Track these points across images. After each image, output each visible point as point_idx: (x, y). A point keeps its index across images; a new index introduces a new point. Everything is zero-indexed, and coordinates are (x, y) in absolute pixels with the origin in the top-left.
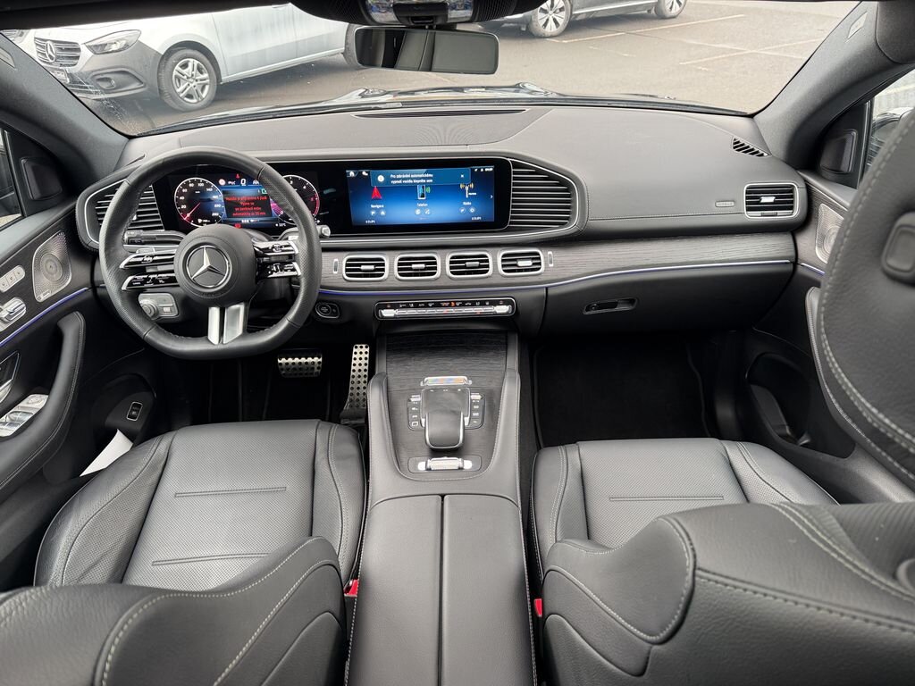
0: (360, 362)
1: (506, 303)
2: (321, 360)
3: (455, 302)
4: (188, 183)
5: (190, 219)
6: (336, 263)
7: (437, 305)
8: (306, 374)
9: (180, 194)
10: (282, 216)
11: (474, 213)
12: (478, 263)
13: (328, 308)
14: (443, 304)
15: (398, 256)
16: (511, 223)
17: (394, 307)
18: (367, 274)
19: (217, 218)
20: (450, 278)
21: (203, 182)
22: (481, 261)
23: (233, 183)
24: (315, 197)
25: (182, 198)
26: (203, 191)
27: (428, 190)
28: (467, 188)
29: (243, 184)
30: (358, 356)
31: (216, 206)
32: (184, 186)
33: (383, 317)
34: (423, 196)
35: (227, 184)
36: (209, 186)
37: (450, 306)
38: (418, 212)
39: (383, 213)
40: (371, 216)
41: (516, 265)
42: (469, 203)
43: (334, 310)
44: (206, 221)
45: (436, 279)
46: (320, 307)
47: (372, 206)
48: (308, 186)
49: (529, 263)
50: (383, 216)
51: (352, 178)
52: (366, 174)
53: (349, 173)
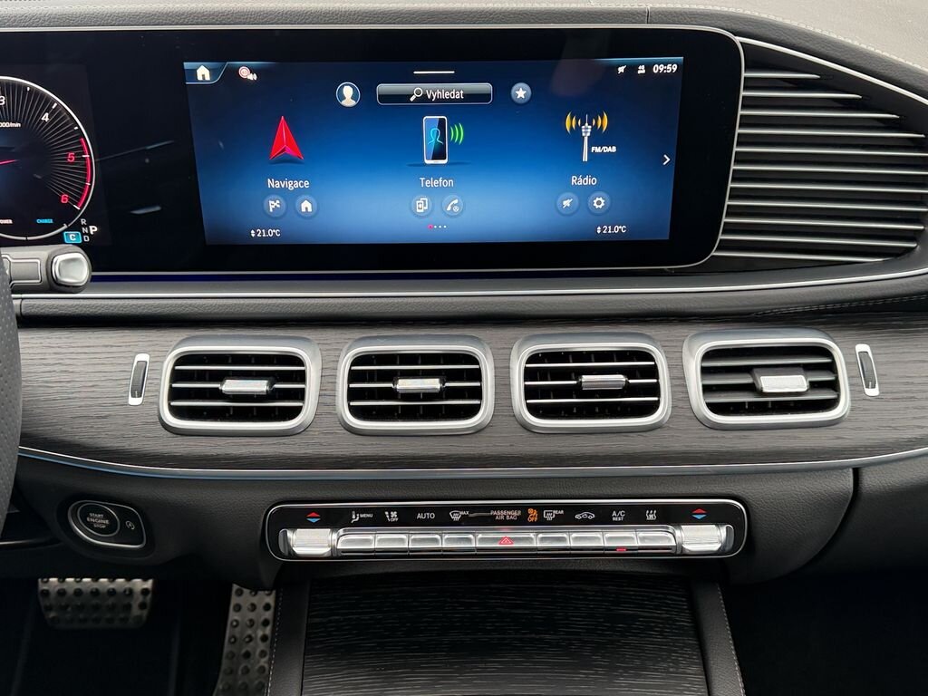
1: (714, 516)
2: (149, 584)
3: (540, 508)
6: (142, 365)
7: (481, 518)
8: (110, 621)
11: (607, 210)
12: (621, 378)
14: (500, 514)
15: (350, 348)
16: (726, 246)
17: (332, 520)
18: (245, 409)
20: (526, 427)
22: (629, 372)
24: (80, 151)
27: (458, 134)
28: (587, 131)
30: (245, 601)
33: (293, 555)
34: (439, 154)
37: (522, 521)
38: (422, 205)
39: (306, 206)
40: (265, 212)
41: (752, 388)
42: (590, 181)
43: (130, 524)
45: (478, 430)
46: (84, 516)
47: (271, 183)
48: (57, 114)
49: (795, 383)
50: (306, 216)
51: (204, 87)
52: (253, 77)
53: (194, 72)
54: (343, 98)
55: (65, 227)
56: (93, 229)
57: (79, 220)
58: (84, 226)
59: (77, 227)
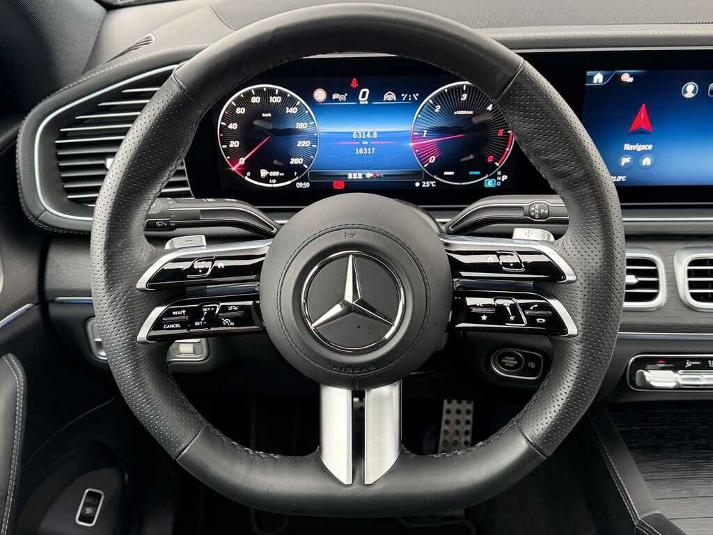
0: (458, 427)
4: (249, 95)
5: (244, 170)
9: (228, 118)
10: (430, 168)
13: (517, 358)
19: (299, 168)
21: (281, 94)
23: (343, 97)
25: (233, 126)
26: (277, 111)
29: (363, 101)
30: (452, 417)
31: (301, 144)
32: (240, 102)
35: (329, 98)
36: (292, 102)
39: (647, 161)
40: (619, 167)
43: (532, 365)
44: (276, 174)
46: (501, 358)
47: (627, 147)
50: (646, 168)
51: (598, 88)
52: (630, 80)
53: (592, 77)
54: (686, 92)
55: (487, 176)
56: (505, 178)
57: (497, 172)
58: (499, 176)
59: (495, 176)
